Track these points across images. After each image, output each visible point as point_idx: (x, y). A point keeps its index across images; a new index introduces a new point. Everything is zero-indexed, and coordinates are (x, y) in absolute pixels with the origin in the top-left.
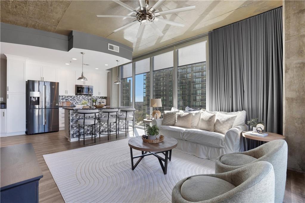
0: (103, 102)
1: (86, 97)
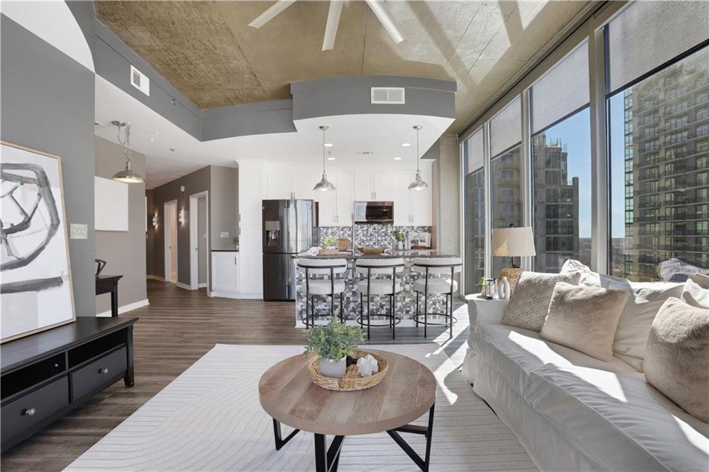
0: (421, 241)
1: (382, 228)
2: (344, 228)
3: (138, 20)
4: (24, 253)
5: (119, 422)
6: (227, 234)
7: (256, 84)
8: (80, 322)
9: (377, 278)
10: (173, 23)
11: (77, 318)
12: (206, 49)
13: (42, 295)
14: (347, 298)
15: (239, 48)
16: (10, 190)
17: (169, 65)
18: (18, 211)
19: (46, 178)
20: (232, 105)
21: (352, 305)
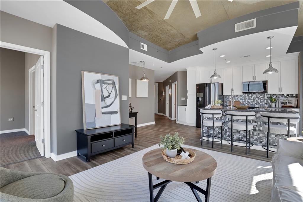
0: (289, 103)
2: (238, 95)
3: (138, 28)
4: (108, 104)
5: (124, 156)
6: (184, 98)
7: (184, 37)
8: (122, 125)
9: (242, 121)
10: (148, 26)
11: (121, 124)
12: (161, 30)
13: (112, 116)
14: (225, 130)
15: (171, 26)
16: (106, 87)
17: (152, 39)
18: (107, 92)
19: (114, 83)
20: (179, 47)
21: (228, 133)
